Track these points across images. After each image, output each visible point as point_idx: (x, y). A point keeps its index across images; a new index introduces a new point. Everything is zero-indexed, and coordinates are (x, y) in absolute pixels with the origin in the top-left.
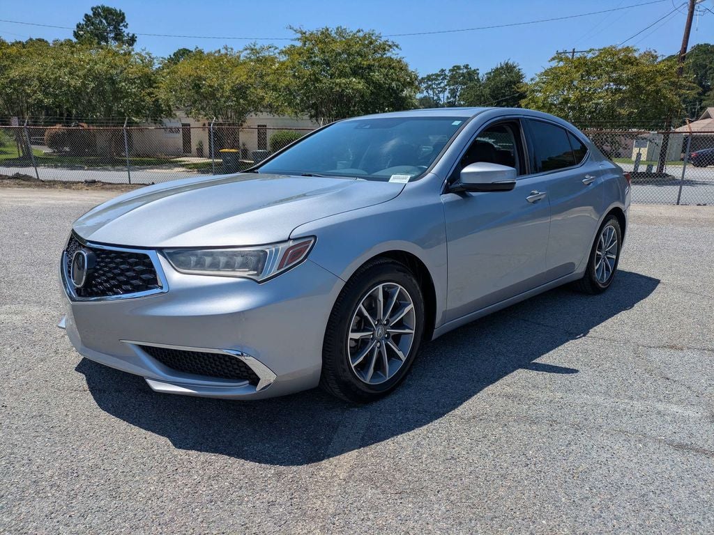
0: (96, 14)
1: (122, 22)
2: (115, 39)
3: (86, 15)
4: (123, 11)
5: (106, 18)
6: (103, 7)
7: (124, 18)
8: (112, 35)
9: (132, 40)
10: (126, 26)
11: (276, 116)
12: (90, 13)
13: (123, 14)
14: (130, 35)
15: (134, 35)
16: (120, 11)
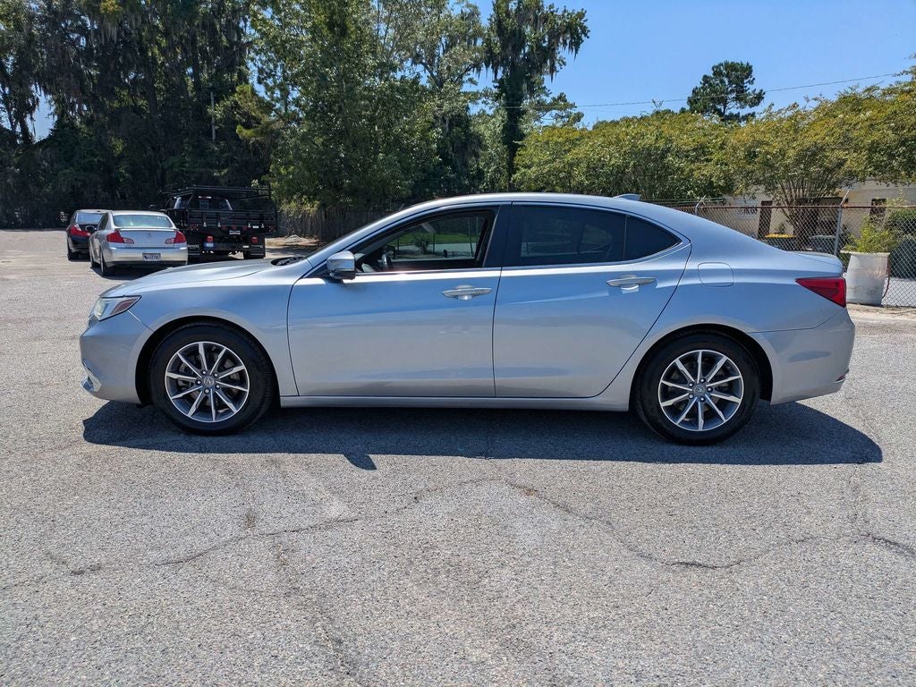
0: (717, 72)
1: (747, 78)
2: (737, 99)
3: (705, 76)
4: (750, 64)
5: (728, 76)
6: (726, 64)
7: (751, 72)
8: (734, 95)
9: (759, 97)
10: (751, 82)
11: (892, 186)
12: (710, 74)
13: (751, 67)
14: (757, 92)
15: (761, 91)
16: (748, 64)
